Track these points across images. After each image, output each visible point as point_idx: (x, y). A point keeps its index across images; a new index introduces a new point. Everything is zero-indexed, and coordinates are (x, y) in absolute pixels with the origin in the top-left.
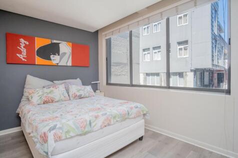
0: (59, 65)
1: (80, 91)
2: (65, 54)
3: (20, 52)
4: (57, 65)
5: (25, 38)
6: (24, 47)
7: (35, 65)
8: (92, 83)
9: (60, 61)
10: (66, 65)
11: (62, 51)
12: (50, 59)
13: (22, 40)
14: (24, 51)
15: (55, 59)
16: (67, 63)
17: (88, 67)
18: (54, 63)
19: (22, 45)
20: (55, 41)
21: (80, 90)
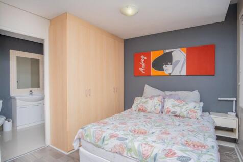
0: (171, 74)
1: (176, 108)
2: (178, 62)
3: (141, 67)
4: (170, 75)
5: (145, 54)
6: (144, 62)
7: (151, 76)
8: (219, 99)
9: (172, 71)
10: (179, 74)
11: (174, 59)
12: (163, 70)
13: (143, 57)
14: (143, 65)
15: (168, 69)
16: (180, 72)
17: (214, 75)
18: (167, 73)
19: (143, 60)
20: (167, 51)
21: (176, 106)
